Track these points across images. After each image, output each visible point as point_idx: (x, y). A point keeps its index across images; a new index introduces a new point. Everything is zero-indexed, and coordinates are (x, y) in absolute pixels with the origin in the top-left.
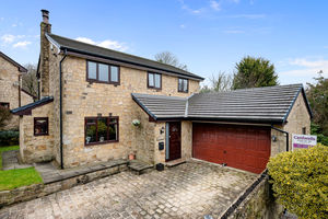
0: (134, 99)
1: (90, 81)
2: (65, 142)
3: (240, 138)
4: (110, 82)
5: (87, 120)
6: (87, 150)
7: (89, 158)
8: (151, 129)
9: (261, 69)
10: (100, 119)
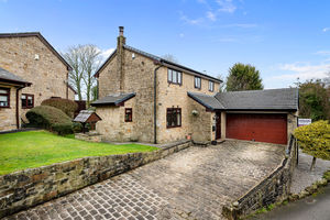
0: (189, 95)
1: (170, 83)
2: (158, 125)
3: (265, 122)
4: (177, 83)
5: (168, 110)
6: (167, 131)
7: (168, 137)
8: (208, 117)
9: (250, 73)
10: (173, 109)
